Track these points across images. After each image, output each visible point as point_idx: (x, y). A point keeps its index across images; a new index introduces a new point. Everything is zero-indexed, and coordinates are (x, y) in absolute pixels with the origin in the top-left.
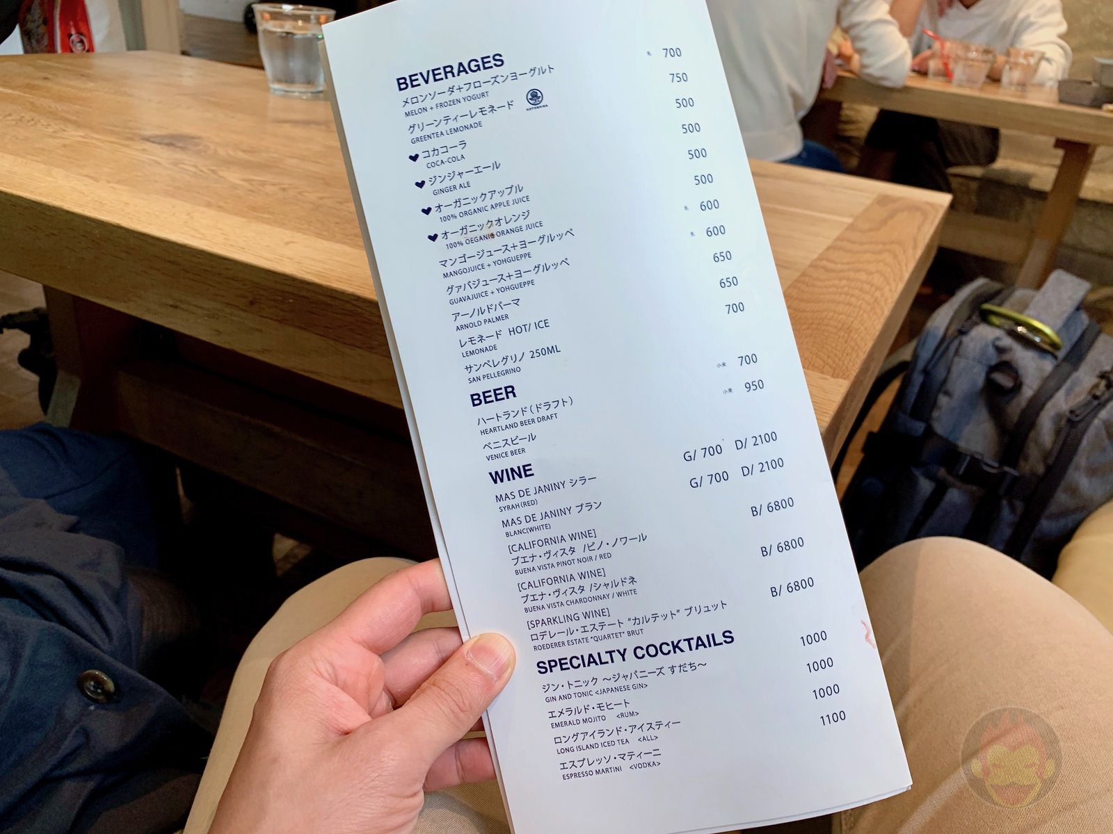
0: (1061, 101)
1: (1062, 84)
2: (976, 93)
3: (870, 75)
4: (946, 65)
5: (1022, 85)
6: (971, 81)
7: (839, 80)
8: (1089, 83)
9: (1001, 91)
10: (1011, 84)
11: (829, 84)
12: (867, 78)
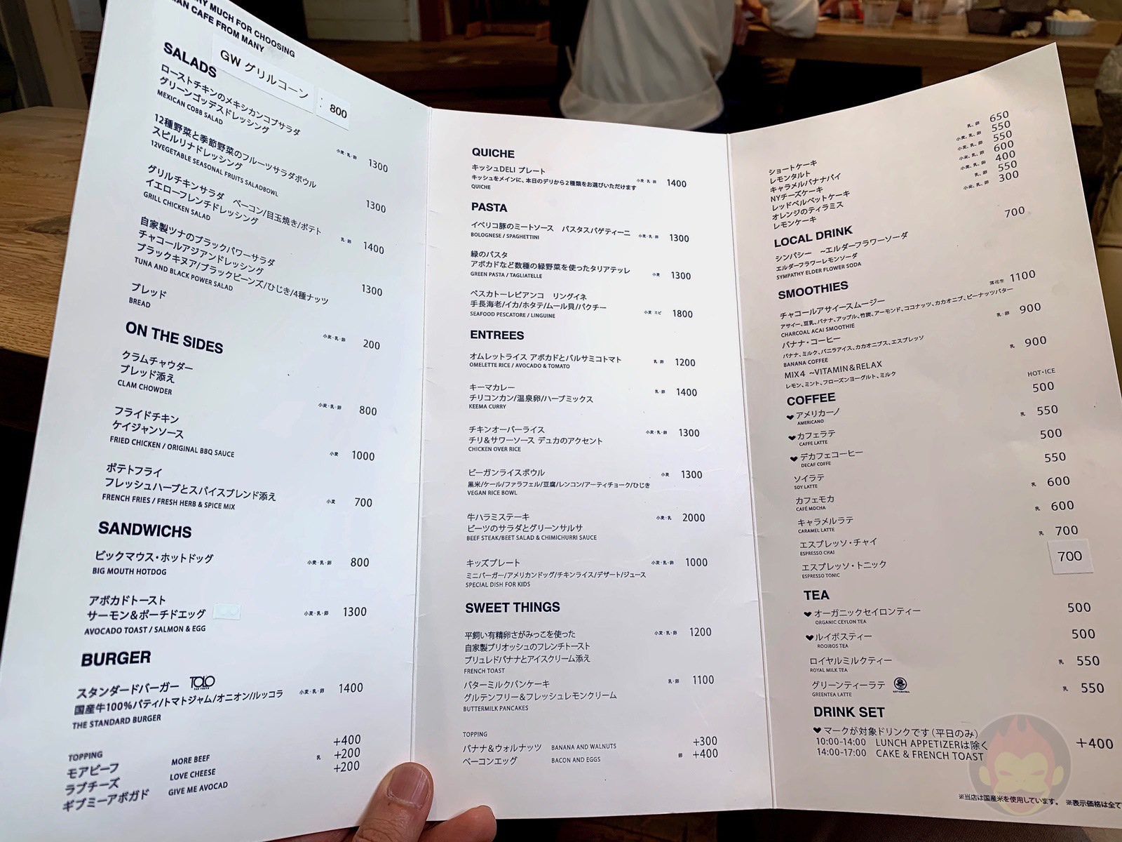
0: (972, 31)
1: (970, 14)
2: (888, 34)
3: (781, 28)
4: (856, 6)
5: (933, 18)
6: (882, 21)
7: (752, 34)
8: (996, 10)
9: (913, 27)
10: (922, 18)
11: (742, 41)
12: (777, 31)
